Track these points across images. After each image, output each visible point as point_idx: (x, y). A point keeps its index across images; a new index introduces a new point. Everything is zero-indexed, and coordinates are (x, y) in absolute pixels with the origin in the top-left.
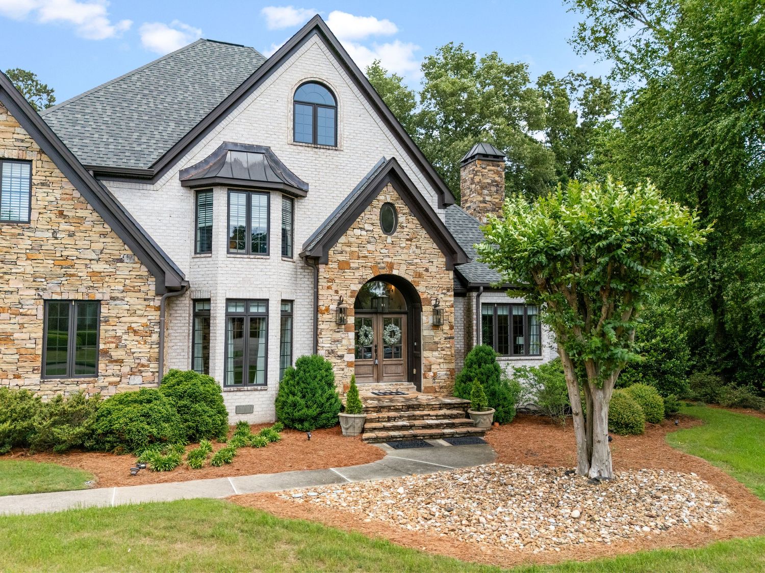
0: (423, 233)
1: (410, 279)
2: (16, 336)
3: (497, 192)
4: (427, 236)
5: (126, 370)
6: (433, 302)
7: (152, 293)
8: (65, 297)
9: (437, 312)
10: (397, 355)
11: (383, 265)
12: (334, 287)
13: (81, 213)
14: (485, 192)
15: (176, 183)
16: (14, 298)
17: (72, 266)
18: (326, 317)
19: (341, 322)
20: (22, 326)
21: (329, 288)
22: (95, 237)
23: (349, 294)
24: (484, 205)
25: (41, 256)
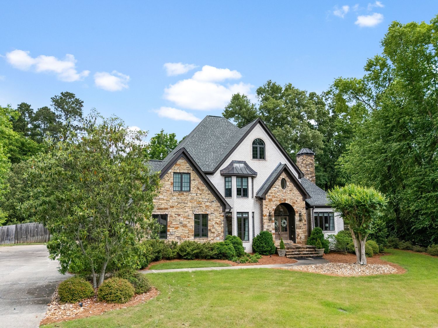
0: (295, 188)
1: (291, 204)
2: (188, 225)
3: (312, 167)
4: (296, 189)
5: (215, 235)
6: (299, 212)
7: (221, 211)
8: (199, 213)
9: (300, 215)
10: (286, 231)
11: (282, 200)
12: (268, 208)
13: (203, 188)
14: (308, 167)
15: (219, 174)
16: (187, 214)
17: (201, 204)
18: (266, 218)
19: (270, 220)
20: (189, 222)
21: (266, 208)
22: (207, 195)
23: (272, 210)
24: (307, 172)
25: (193, 201)
